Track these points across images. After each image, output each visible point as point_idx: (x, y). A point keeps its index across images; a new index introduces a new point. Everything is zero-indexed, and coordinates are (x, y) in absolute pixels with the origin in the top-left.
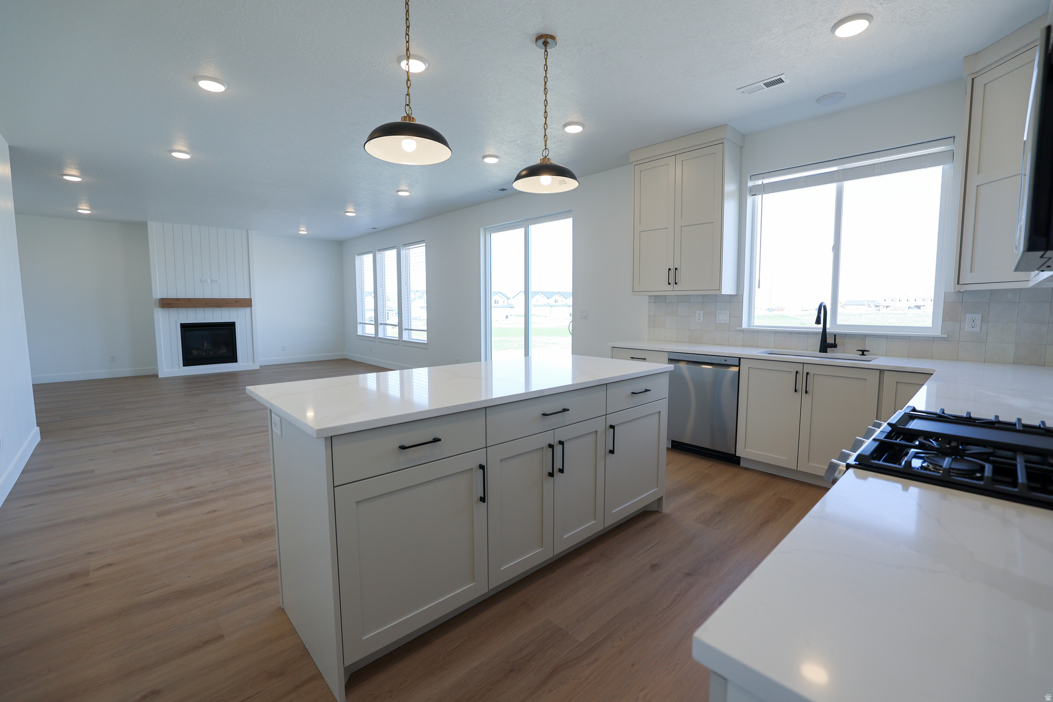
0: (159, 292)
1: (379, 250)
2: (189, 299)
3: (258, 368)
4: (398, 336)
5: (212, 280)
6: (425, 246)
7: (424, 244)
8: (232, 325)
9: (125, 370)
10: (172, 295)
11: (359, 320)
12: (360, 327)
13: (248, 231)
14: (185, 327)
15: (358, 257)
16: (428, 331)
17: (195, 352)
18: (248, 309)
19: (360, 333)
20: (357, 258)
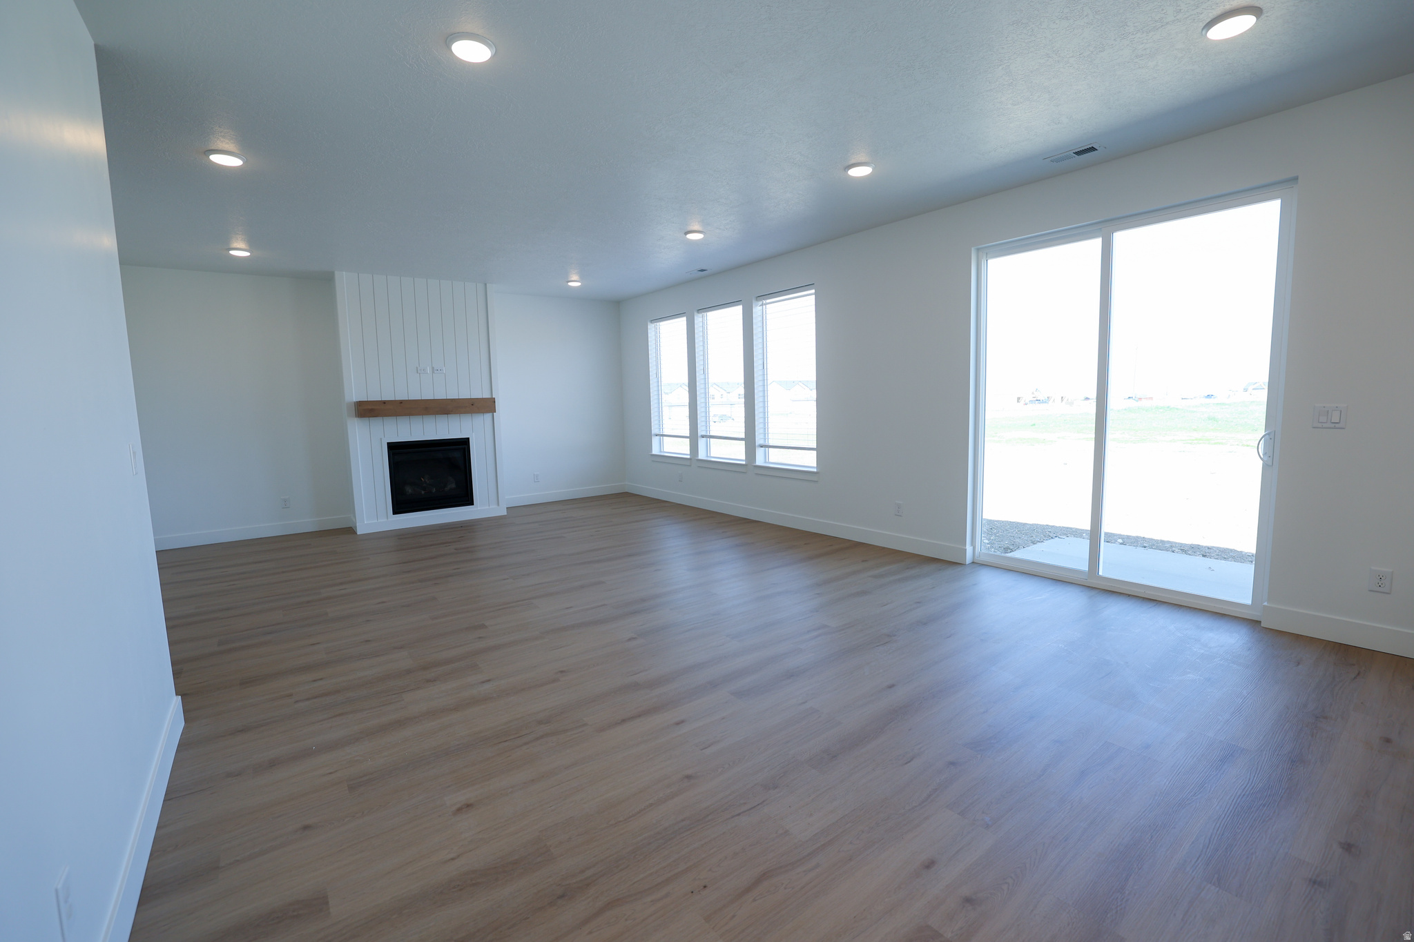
0: (355, 392)
1: (699, 311)
2: (401, 402)
3: (505, 513)
4: (744, 458)
5: (433, 368)
6: (816, 294)
7: (813, 291)
8: (464, 444)
9: (304, 522)
10: (374, 396)
11: (655, 430)
12: (655, 441)
13: (486, 284)
14: (394, 448)
15: (653, 325)
16: (819, 449)
17: (409, 490)
18: (488, 416)
19: (655, 451)
20: (651, 327)
